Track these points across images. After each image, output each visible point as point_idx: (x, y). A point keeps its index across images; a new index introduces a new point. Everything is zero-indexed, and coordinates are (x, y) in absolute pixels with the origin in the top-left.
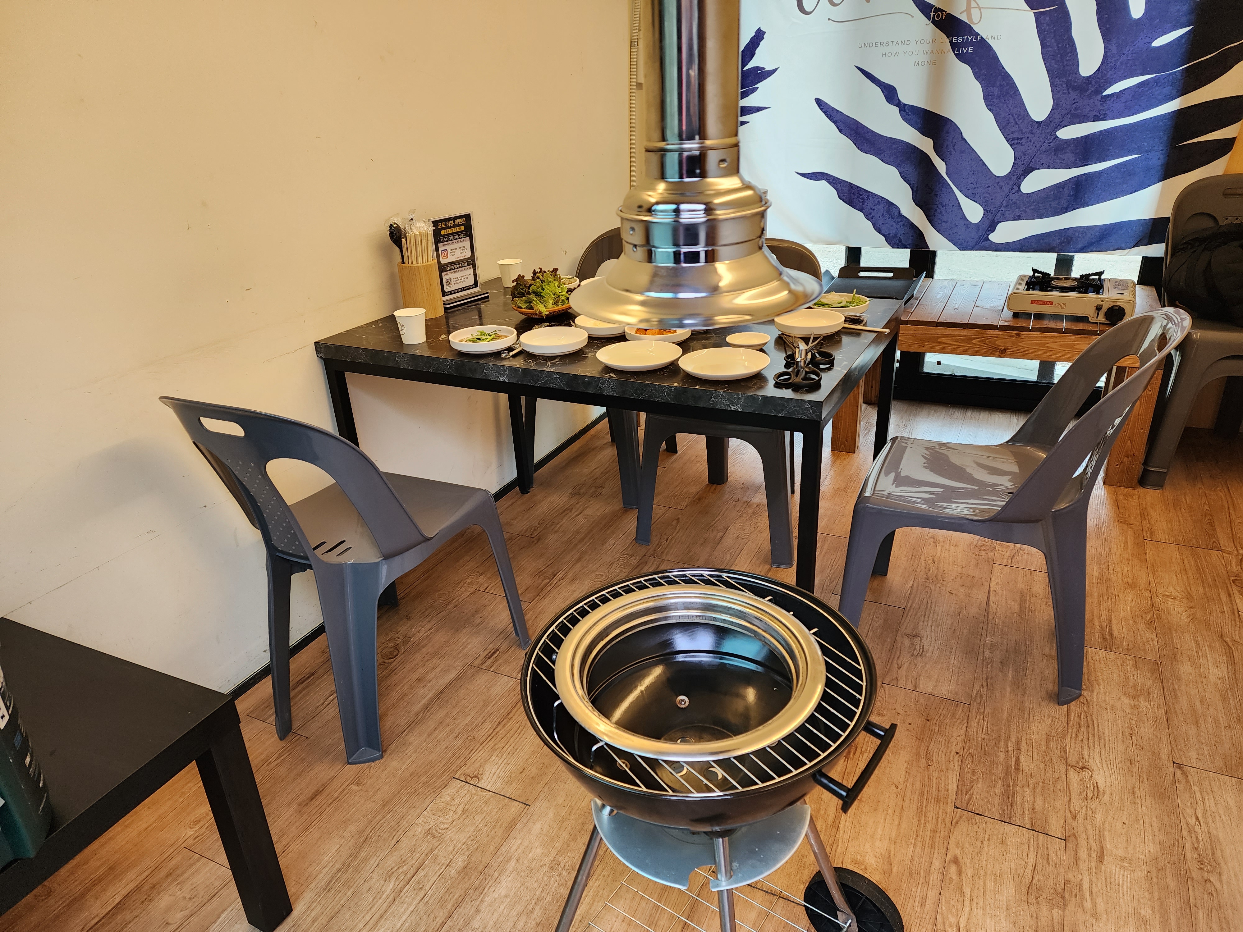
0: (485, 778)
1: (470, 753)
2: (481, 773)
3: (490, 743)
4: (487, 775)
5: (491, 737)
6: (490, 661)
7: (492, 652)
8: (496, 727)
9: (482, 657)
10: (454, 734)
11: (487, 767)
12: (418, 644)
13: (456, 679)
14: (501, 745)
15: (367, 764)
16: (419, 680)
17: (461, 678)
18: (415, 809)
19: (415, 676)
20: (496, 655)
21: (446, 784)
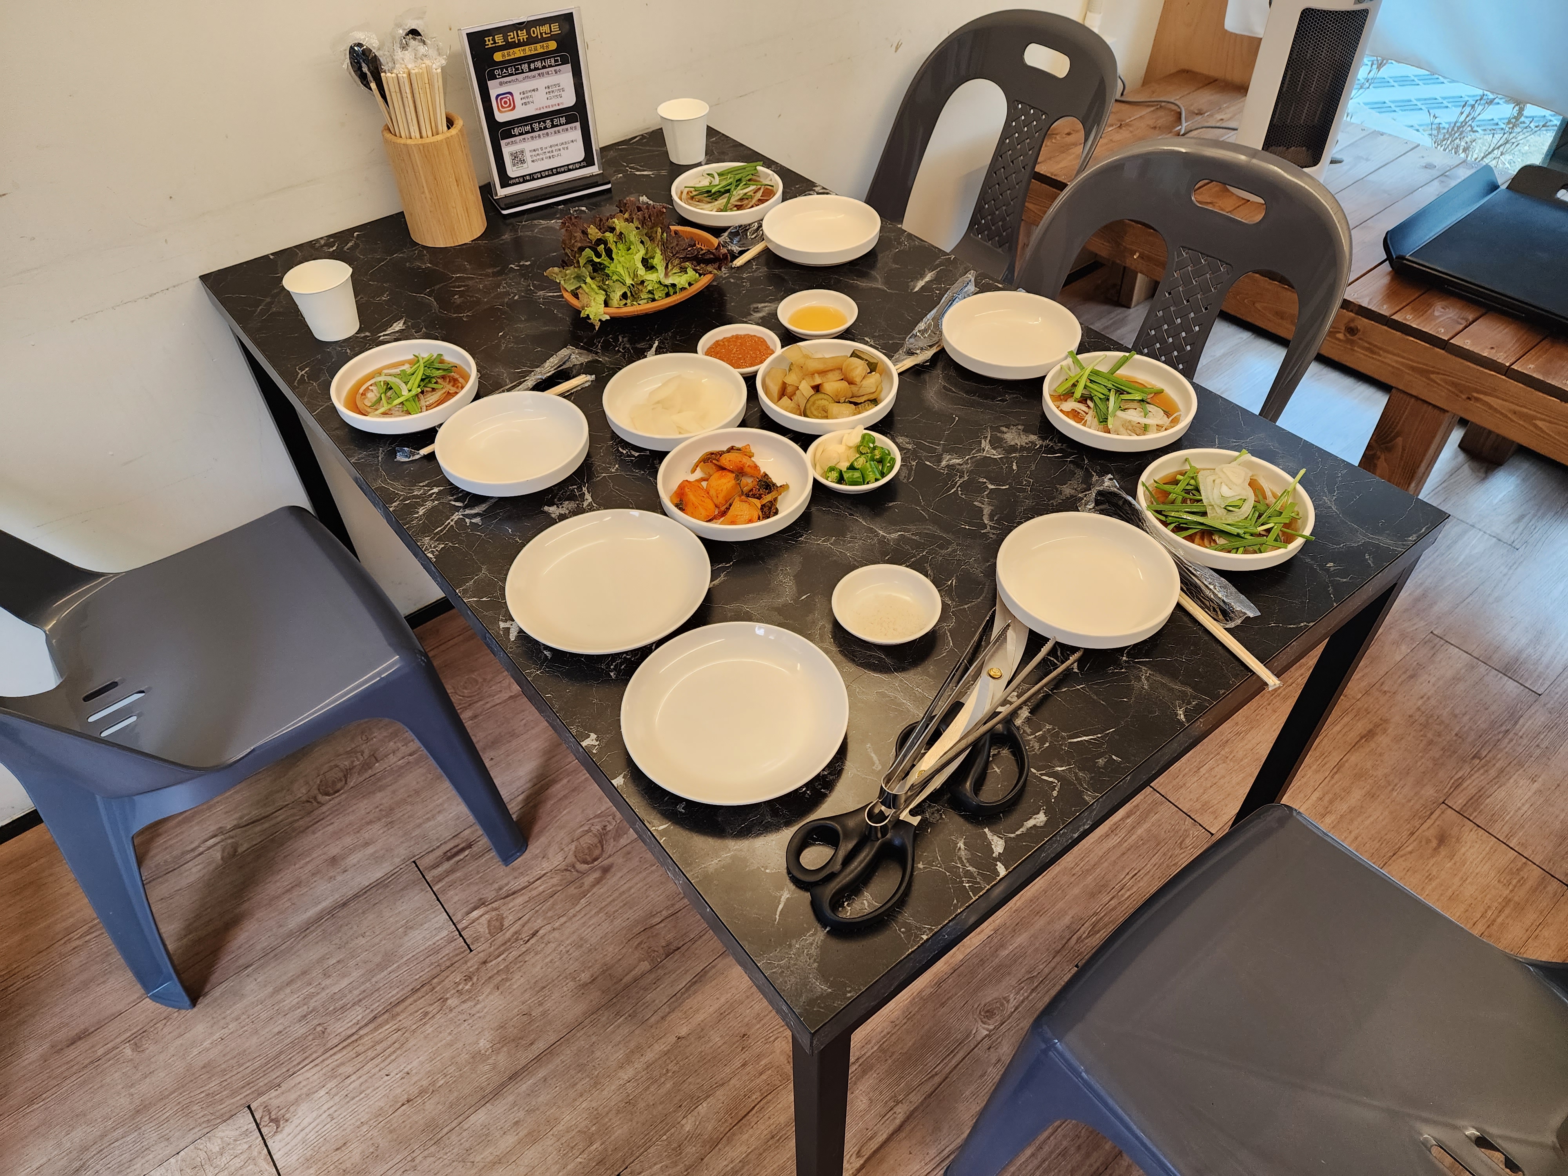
0: (287, 1130)
1: (299, 1064)
2: (287, 1116)
3: (336, 1057)
4: (293, 1126)
5: (345, 1043)
6: (446, 866)
7: (460, 847)
8: (366, 1025)
9: (439, 852)
10: (305, 1007)
11: (304, 1107)
12: (379, 780)
13: (380, 884)
14: (347, 1069)
15: (170, 1009)
16: (334, 861)
17: (387, 886)
18: (166, 1143)
19: (334, 850)
20: (461, 857)
21: (233, 1113)
